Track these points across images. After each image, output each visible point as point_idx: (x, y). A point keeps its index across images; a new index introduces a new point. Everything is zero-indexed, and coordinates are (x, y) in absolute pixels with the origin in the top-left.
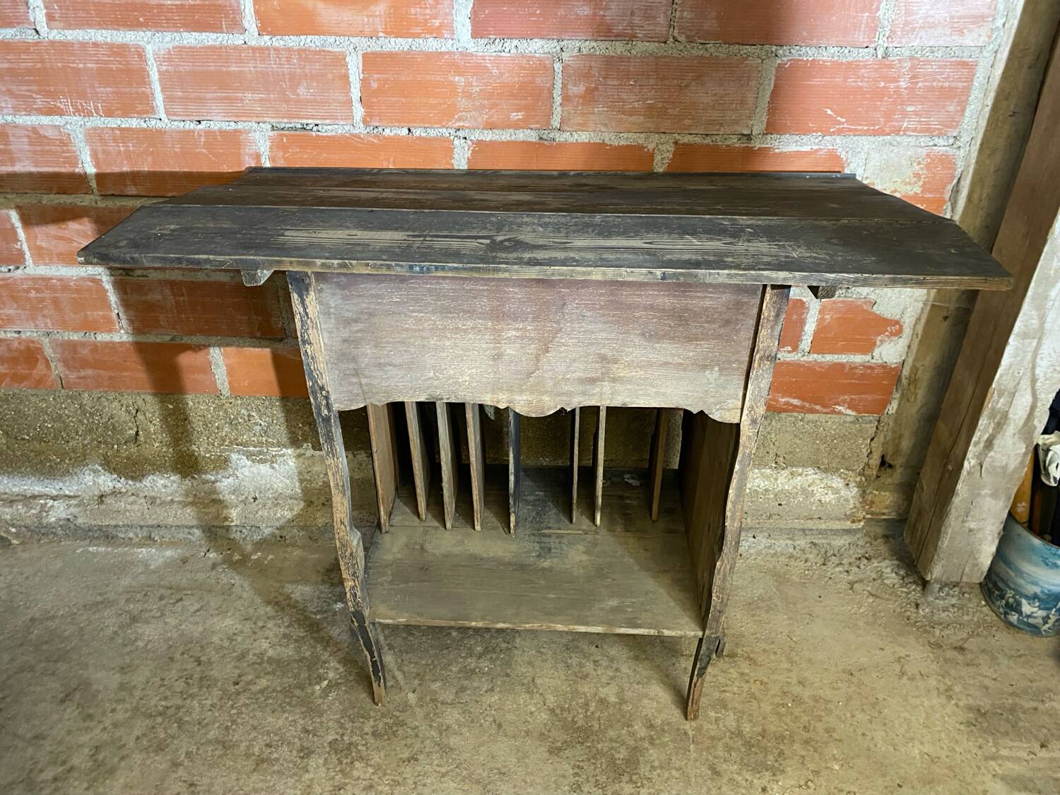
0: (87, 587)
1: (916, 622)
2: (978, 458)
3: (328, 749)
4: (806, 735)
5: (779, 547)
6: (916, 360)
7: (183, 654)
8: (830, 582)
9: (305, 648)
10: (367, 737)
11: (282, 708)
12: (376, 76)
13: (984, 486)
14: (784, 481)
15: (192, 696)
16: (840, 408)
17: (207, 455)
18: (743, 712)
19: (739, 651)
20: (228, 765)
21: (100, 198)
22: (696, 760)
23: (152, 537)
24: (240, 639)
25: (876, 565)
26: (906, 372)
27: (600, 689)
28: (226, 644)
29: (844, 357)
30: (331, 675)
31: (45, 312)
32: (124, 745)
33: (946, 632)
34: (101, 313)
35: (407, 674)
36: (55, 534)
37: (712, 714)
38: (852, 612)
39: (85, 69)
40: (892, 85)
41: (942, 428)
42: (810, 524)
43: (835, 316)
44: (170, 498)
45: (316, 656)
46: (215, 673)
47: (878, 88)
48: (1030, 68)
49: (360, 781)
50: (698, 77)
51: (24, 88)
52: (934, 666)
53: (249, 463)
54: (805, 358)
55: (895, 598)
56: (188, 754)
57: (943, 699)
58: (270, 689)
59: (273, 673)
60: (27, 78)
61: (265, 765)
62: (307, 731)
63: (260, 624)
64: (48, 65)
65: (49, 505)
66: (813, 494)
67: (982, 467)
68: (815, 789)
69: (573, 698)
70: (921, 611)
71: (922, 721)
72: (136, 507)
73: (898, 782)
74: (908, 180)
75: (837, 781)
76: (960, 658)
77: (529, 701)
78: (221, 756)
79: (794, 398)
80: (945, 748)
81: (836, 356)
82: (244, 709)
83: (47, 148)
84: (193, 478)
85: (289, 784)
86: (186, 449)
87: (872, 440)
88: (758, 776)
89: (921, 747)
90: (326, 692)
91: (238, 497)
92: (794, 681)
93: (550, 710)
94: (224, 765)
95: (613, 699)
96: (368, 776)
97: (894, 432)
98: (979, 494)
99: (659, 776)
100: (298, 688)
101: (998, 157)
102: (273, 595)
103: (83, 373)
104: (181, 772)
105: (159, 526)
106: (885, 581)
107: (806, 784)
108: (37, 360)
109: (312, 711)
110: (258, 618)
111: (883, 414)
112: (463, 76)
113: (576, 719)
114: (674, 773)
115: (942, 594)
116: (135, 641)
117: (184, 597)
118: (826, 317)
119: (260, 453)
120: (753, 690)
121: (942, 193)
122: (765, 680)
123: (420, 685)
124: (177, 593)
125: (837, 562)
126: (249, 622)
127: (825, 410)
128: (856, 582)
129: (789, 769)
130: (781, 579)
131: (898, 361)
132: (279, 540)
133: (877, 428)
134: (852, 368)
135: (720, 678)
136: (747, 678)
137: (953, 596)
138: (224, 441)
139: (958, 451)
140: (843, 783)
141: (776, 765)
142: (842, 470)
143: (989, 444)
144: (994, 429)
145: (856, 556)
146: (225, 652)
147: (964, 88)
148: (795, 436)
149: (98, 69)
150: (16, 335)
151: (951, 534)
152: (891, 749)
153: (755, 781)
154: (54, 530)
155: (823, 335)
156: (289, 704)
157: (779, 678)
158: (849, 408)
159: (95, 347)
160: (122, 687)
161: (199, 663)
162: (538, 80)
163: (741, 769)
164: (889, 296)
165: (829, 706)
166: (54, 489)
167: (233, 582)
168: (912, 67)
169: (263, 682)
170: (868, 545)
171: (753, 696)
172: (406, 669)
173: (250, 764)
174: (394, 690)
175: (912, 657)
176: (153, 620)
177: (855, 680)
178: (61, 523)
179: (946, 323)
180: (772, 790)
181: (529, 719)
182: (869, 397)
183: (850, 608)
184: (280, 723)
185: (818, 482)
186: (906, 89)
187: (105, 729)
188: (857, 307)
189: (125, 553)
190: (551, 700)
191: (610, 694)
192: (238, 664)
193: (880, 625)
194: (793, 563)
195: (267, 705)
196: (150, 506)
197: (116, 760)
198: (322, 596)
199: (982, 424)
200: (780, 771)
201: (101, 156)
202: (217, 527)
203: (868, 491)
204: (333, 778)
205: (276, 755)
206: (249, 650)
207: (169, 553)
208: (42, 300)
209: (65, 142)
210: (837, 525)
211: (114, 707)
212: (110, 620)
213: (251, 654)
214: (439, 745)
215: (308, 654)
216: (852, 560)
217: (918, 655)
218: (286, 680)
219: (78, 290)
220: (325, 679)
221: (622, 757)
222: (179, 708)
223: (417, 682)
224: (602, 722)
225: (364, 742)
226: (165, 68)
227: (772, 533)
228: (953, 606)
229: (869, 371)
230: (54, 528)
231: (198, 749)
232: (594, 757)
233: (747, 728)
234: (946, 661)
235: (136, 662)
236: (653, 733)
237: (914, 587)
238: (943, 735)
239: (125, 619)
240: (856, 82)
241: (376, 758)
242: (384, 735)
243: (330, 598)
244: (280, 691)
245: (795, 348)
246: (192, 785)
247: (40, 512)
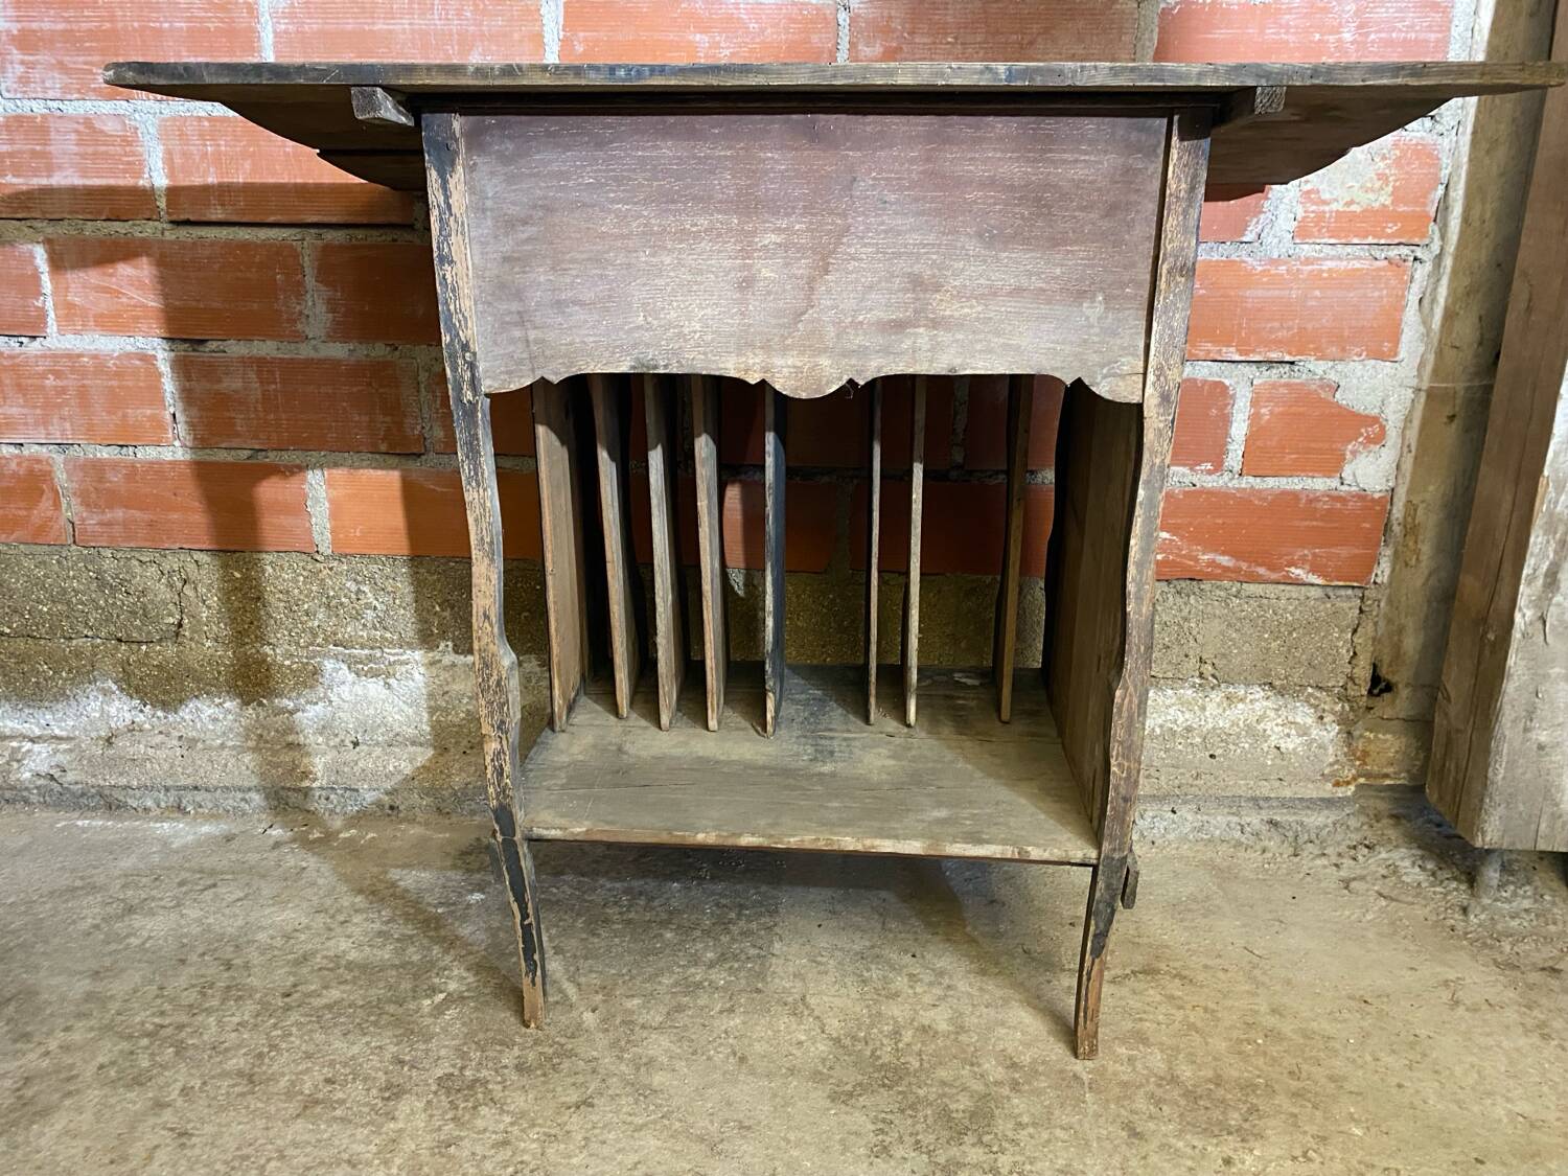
0: (63, 868)
1: (1467, 933)
2: (1536, 606)
3: (434, 1088)
4: (1294, 1084)
5: (1216, 828)
6: (1410, 491)
7: (204, 954)
8: (1309, 879)
9: (412, 949)
10: (506, 1071)
11: (362, 1029)
12: (581, 34)
13: (1553, 660)
14: (1218, 712)
15: (209, 1011)
16: (1298, 571)
17: (287, 663)
18: (1177, 1049)
19: (1163, 966)
20: (252, 1106)
21: (169, 226)
22: (1098, 1116)
23: (183, 805)
24: (303, 937)
25: (1384, 855)
26: (1398, 512)
27: (921, 1012)
28: (279, 942)
29: (1296, 480)
30: (452, 986)
31: (66, 411)
32: (77, 1076)
33: (1521, 948)
34: (149, 412)
35: (583, 987)
36: (26, 801)
37: (1122, 1050)
38: (1353, 918)
39: (171, 29)
40: (1332, 38)
41: (1470, 584)
42: (1265, 790)
43: (1277, 410)
44: (219, 742)
45: (430, 961)
46: (253, 981)
47: (1311, 42)
48: (1532, 15)
49: (488, 1135)
50: (1046, 31)
51: (81, 59)
52: (1511, 994)
53: (351, 677)
54: (1235, 483)
55: (1424, 902)
56: (185, 1091)
57: (1535, 1039)
58: (346, 1003)
59: (354, 981)
60: (87, 44)
61: (318, 1109)
62: (402, 1063)
63: (341, 918)
64: (120, 25)
65: (23, 750)
66: (1266, 738)
67: (1544, 623)
68: (1322, 1163)
69: (872, 1026)
70: (1472, 917)
71: (1503, 1069)
72: (161, 754)
73: (1475, 1155)
74: (1369, 185)
75: (1361, 1153)
76: (1554, 983)
77: (794, 1026)
78: (243, 1095)
79: (1224, 553)
80: (1553, 1107)
81: (1284, 480)
82: (294, 1029)
83: (103, 148)
84: (261, 704)
85: (359, 1137)
86: (253, 651)
87: (1355, 631)
88: (1215, 1141)
89: (1509, 1106)
90: (439, 1010)
91: (328, 739)
92: (1264, 1008)
93: (832, 1039)
94: (247, 1107)
95: (943, 1026)
96: (502, 1126)
97: (1390, 621)
98: (1546, 676)
99: (1032, 1137)
100: (395, 1003)
101: (1502, 153)
102: (368, 882)
103: (109, 516)
104: (167, 1116)
105: (196, 788)
106: (1404, 878)
107: (1305, 1154)
108: (42, 492)
109: (412, 1033)
110: (339, 911)
111: (1368, 583)
112: (706, 33)
113: (878, 1053)
114: (1059, 1133)
115: (1504, 894)
116: (127, 936)
117: (219, 884)
118: (1263, 411)
119: (370, 659)
120: (1192, 1020)
121: (1424, 204)
122: (1212, 1006)
123: (605, 1001)
124: (212, 879)
125: (1317, 852)
126: (322, 915)
127: (1274, 576)
128: (1354, 879)
129: (1269, 1132)
130: (1224, 874)
131: (1384, 488)
132: (389, 811)
133: (1361, 611)
134: (1311, 501)
135: (1131, 1002)
136: (1180, 1003)
137: (1524, 897)
138: (315, 636)
139: (1502, 603)
140: (1371, 1154)
141: (1246, 1126)
142: (1310, 690)
143: (1552, 580)
144: (1556, 552)
145: (1349, 843)
146: (276, 953)
147: (1437, 41)
148: (1229, 625)
149: (189, 28)
150: (17, 452)
151: (1509, 754)
152: (1455, 1108)
153: (1209, 1148)
154: (25, 794)
155: (1259, 443)
156: (375, 1024)
157: (1236, 1004)
158: (1313, 571)
159: (132, 471)
160: (89, 997)
161: (229, 966)
162: (815, 38)
163: (1181, 1131)
164: (1359, 374)
165: (1332, 1044)
166: (38, 724)
167: (304, 864)
168: (1358, 10)
169: (335, 994)
170: (1365, 827)
171: (1192, 1027)
172: (582, 980)
173: (292, 1108)
174: (559, 1007)
175: (1468, 981)
176: (161, 912)
177: (1368, 1008)
178: (41, 782)
179: (1454, 425)
180: (1243, 1163)
181: (794, 1052)
182: (1344, 552)
183: (1347, 913)
184: (355, 1050)
185: (1272, 714)
186: (1352, 43)
187: (47, 1053)
188: (1309, 393)
189: (135, 829)
190: (834, 1025)
191: (941, 1019)
192: (294, 970)
193: (1405, 938)
194: (1241, 854)
195: (335, 1025)
196: (185, 753)
197: (57, 1096)
198: (450, 884)
199: (1535, 543)
200: (1255, 1135)
201: (178, 160)
202: (289, 789)
203: (1356, 733)
204: (439, 1129)
205: (340, 1095)
206: (314, 953)
207: (206, 829)
208: (63, 390)
209: (129, 140)
210: (1311, 791)
211: (69, 1024)
212: (91, 910)
213: (319, 956)
214: (633, 1084)
215: (416, 958)
216: (1343, 848)
217: (1478, 978)
218: (373, 992)
219: (119, 375)
220: (441, 992)
221: (962, 1107)
222: (180, 1027)
223: (600, 997)
224: (924, 1057)
225: (499, 1079)
226: (283, 27)
227: (1201, 803)
228: (1526, 910)
229: (1338, 505)
230: (27, 789)
231: (205, 1083)
232: (912, 1107)
233: (1186, 1072)
234: (1531, 986)
235: (122, 964)
236: (1017, 1076)
237: (1454, 885)
238: (1545, 1089)
239: (118, 907)
240: (1278, 33)
241: (518, 1101)
242: (537, 1069)
243: (462, 887)
244: (362, 1006)
245: (1218, 466)
246: (181, 1135)
247: (8, 763)
